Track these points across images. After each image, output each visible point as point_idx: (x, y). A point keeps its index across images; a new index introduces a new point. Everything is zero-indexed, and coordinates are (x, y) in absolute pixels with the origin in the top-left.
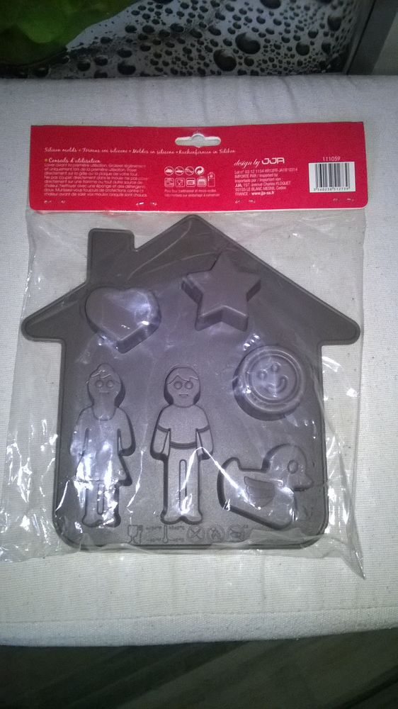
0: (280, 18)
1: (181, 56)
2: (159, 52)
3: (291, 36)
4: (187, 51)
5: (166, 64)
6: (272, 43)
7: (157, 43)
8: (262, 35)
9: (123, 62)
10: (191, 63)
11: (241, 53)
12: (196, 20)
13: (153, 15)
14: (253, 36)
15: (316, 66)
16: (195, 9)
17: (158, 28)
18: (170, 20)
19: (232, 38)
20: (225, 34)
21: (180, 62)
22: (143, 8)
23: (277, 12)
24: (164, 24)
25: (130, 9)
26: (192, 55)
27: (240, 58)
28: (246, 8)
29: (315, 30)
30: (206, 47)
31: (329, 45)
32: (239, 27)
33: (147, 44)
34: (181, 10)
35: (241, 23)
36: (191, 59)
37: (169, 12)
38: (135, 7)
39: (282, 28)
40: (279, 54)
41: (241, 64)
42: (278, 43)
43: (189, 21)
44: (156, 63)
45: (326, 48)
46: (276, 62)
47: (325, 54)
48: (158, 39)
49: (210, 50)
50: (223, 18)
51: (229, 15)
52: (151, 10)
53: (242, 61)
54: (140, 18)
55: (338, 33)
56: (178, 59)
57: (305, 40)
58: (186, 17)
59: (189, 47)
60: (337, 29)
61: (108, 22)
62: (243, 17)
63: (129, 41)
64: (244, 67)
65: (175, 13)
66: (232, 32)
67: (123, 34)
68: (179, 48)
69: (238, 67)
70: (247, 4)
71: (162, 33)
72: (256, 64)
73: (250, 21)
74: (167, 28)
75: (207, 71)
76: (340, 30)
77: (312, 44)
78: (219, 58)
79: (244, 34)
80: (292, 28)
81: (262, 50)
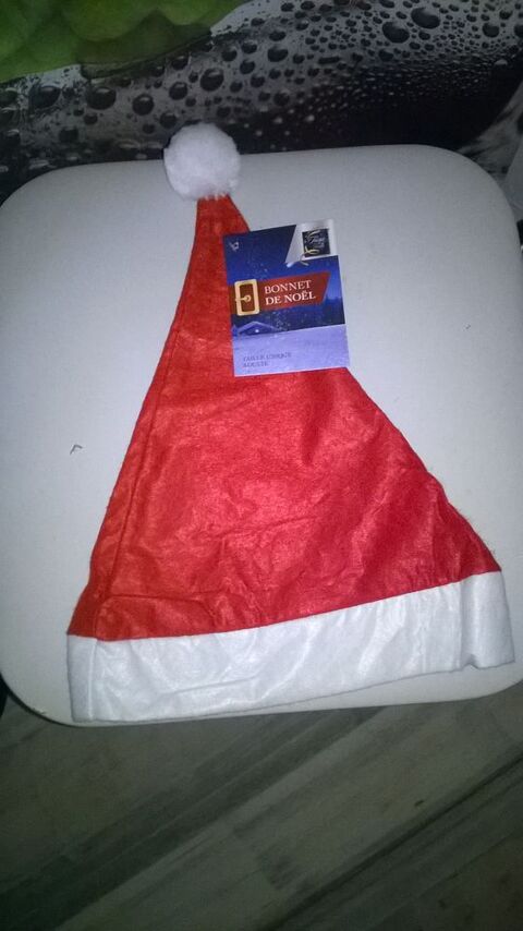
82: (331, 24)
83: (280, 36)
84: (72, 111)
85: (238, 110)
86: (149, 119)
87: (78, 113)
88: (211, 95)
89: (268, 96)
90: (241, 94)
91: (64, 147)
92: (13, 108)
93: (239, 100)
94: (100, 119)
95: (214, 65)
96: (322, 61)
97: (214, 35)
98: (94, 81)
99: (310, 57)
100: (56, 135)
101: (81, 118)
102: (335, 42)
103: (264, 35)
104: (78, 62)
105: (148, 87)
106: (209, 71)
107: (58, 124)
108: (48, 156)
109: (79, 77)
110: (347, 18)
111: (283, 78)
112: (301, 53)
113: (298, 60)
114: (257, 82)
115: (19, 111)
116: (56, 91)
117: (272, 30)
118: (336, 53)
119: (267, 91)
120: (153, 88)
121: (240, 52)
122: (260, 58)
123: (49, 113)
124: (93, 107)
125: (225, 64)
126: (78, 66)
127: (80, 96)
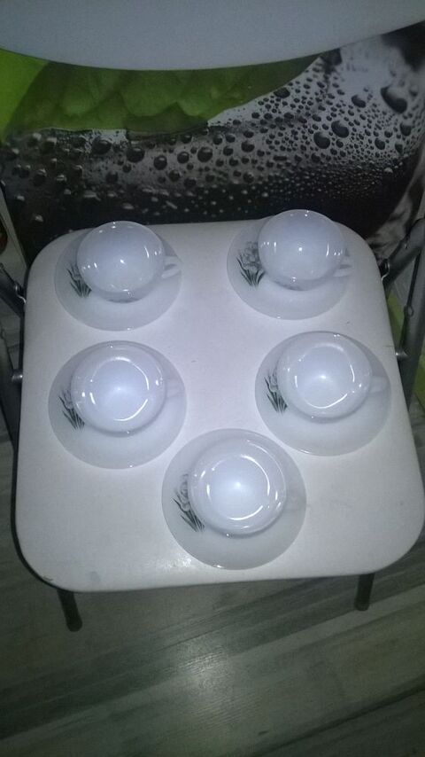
0: (366, 116)
1: (289, 137)
2: (273, 133)
3: (371, 131)
4: (294, 133)
5: (277, 143)
6: (358, 133)
7: (273, 127)
8: (351, 124)
9: (246, 142)
10: (296, 142)
11: (334, 135)
12: (304, 111)
13: (273, 106)
14: (345, 124)
15: (390, 161)
16: (303, 103)
17: (275, 115)
18: (284, 110)
19: (329, 124)
20: (324, 121)
21: (287, 142)
22: (266, 100)
23: (363, 110)
24: (280, 113)
25: (257, 100)
26: (297, 136)
27: (334, 139)
28: (341, 104)
29: (389, 131)
30: (309, 130)
31: (401, 146)
32: (335, 116)
33: (266, 127)
34: (294, 103)
35: (337, 113)
36: (296, 139)
37: (285, 104)
38: (261, 98)
39: (365, 123)
40: (362, 143)
41: (333, 144)
42: (362, 134)
43: (299, 111)
44: (271, 142)
45: (398, 148)
46: (359, 149)
47: (397, 153)
48: (274, 124)
49: (311, 132)
50: (324, 109)
51: (328, 108)
52: (272, 102)
53: (335, 142)
54: (263, 107)
55: (409, 138)
56: (287, 139)
57: (382, 138)
58: (297, 108)
59: (296, 130)
60: (408, 134)
61: (241, 108)
62: (338, 109)
63: (253, 125)
64: (336, 147)
65: (289, 105)
66: (330, 119)
67: (250, 118)
68: (288, 130)
69: (331, 147)
70: (342, 101)
71: (278, 120)
72: (344, 147)
73: (343, 112)
74: (282, 116)
75: (308, 148)
76: (411, 136)
77: (388, 142)
78: (318, 138)
79: (338, 121)
80: (373, 125)
81: (350, 136)
82: (282, 132)
83: (249, 135)
84: (116, 161)
85: (219, 179)
86: (163, 173)
87: (120, 163)
88: (203, 165)
89: (240, 174)
90: (222, 169)
91: (108, 186)
92: (81, 150)
93: (221, 173)
94: (132, 169)
95: (207, 145)
96: (276, 158)
97: (209, 125)
98: (132, 142)
99: (269, 153)
100: (104, 176)
101: (121, 167)
102: (284, 145)
103: (240, 131)
104: (125, 128)
105: (165, 151)
106: (203, 148)
107: (107, 168)
108: (97, 190)
109: (125, 139)
110: (291, 129)
111: (250, 164)
112: (263, 150)
113: (261, 154)
114: (234, 163)
115: (84, 154)
116: (109, 145)
117: (245, 130)
118: (284, 154)
119: (240, 170)
120: (168, 153)
121: (224, 140)
122: (236, 146)
123: (103, 159)
124: (129, 160)
125: (214, 145)
126: (125, 131)
127: (122, 151)
